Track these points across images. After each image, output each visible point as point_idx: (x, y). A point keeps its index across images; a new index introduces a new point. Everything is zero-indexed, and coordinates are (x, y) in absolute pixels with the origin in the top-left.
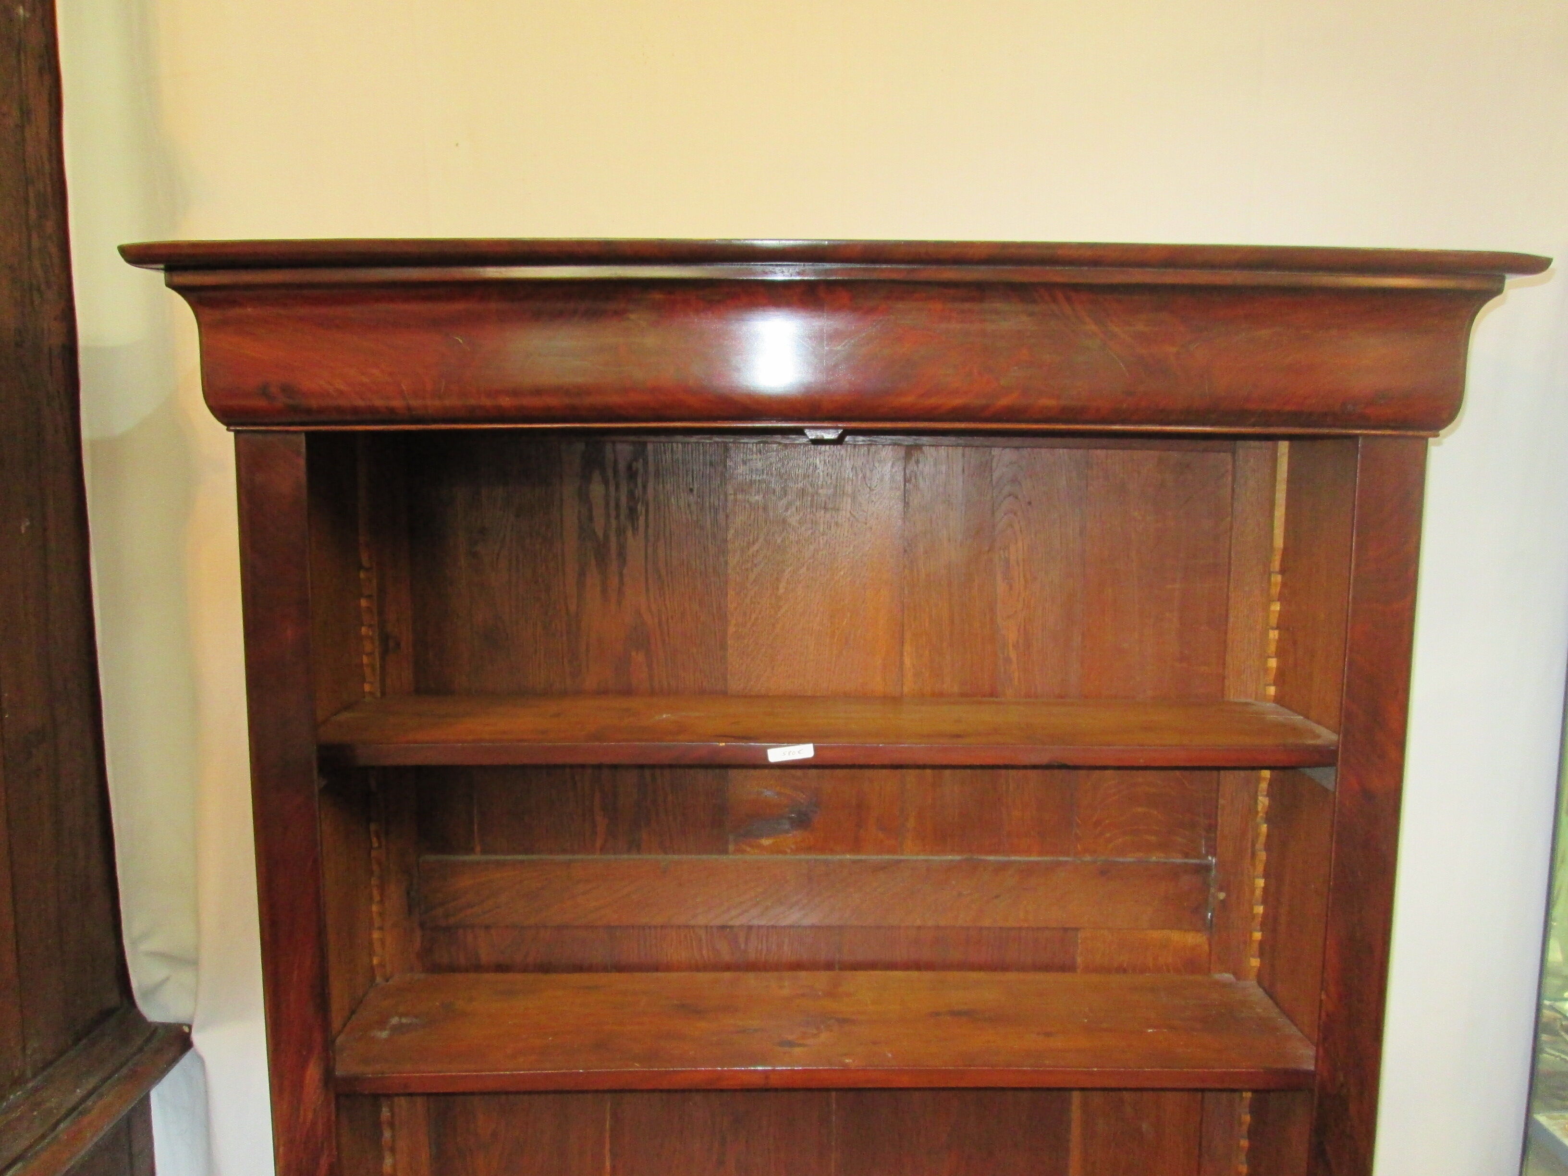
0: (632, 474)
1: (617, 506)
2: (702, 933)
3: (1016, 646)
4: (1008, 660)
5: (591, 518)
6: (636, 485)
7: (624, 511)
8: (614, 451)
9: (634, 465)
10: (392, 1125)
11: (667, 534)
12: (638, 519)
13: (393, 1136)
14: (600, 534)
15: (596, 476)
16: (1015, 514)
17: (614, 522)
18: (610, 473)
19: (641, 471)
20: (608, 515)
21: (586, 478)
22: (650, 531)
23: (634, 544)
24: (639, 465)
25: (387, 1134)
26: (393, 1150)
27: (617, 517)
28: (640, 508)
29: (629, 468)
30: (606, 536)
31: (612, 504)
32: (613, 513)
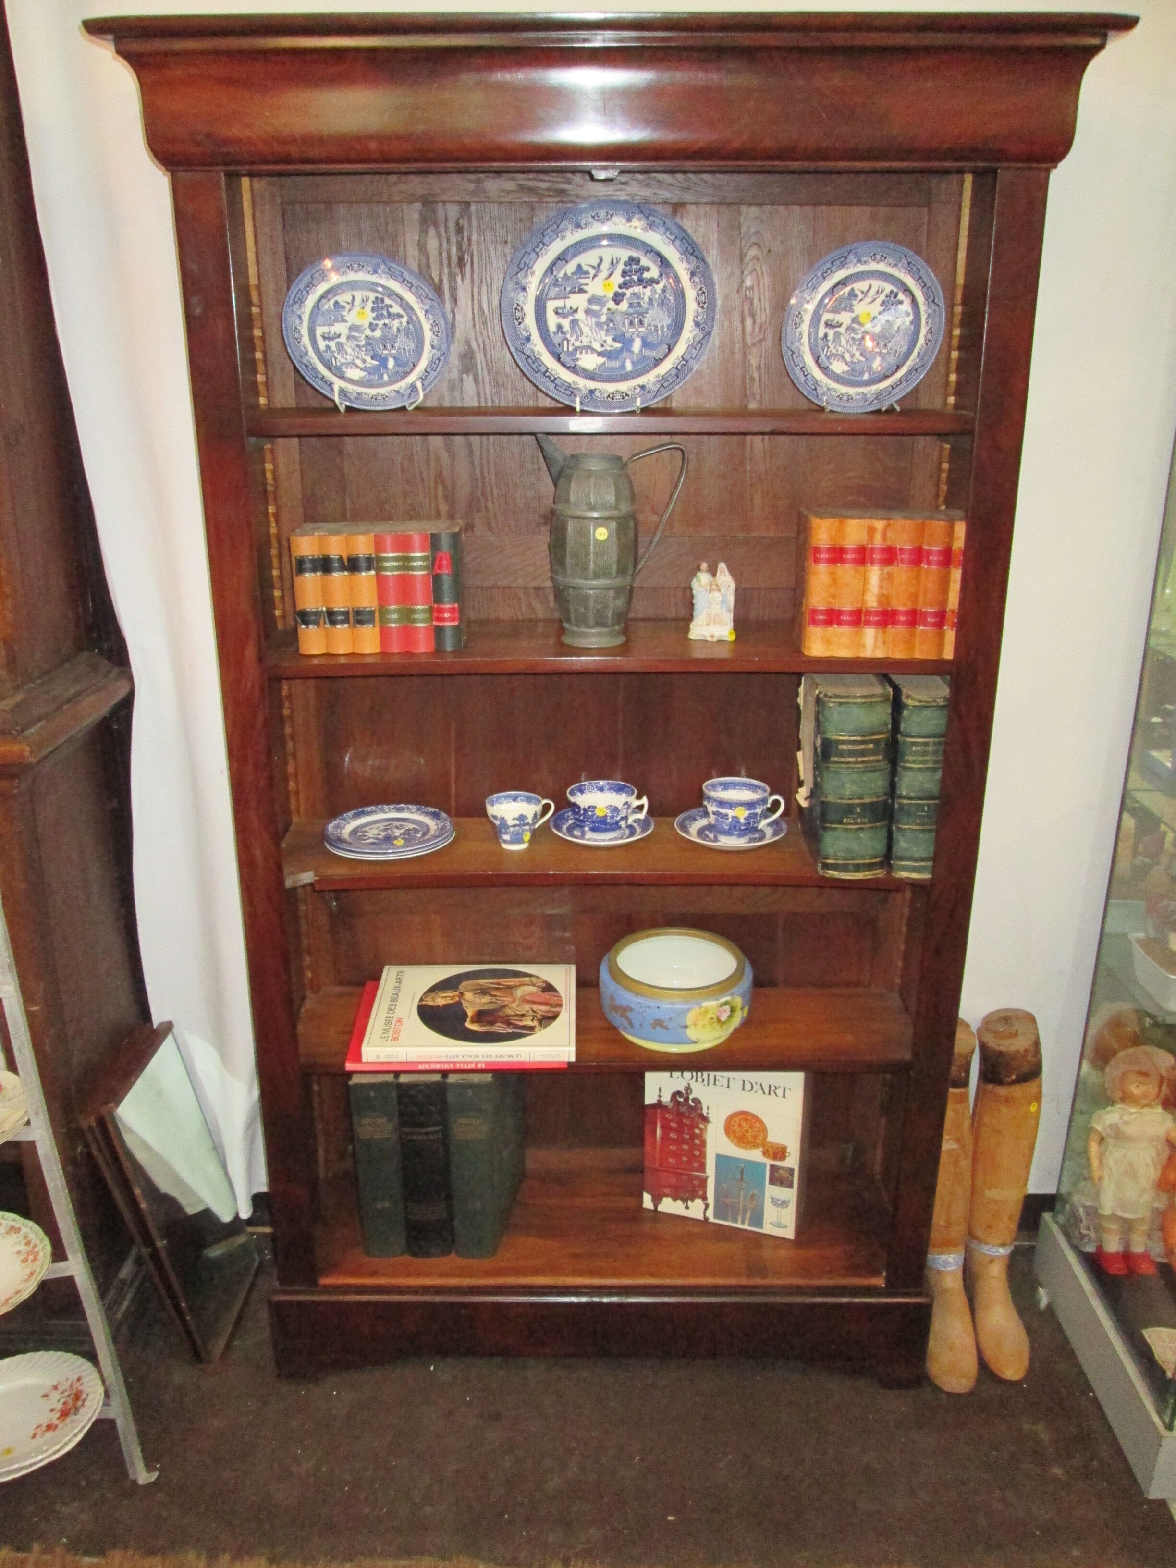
0: (459, 230)
1: (449, 257)
2: (521, 593)
3: (759, 368)
4: (752, 379)
5: (428, 266)
6: (463, 239)
7: (454, 259)
8: (445, 209)
9: (461, 222)
10: (293, 738)
11: (489, 280)
12: (465, 265)
13: (294, 746)
14: (437, 280)
15: (432, 231)
16: (758, 260)
17: (446, 270)
18: (442, 229)
19: (466, 226)
20: (441, 264)
21: (424, 232)
22: (475, 276)
23: (463, 288)
24: (464, 222)
25: (290, 745)
26: (294, 756)
27: (449, 265)
28: (467, 257)
29: (457, 224)
30: (441, 281)
31: (444, 255)
32: (445, 262)
